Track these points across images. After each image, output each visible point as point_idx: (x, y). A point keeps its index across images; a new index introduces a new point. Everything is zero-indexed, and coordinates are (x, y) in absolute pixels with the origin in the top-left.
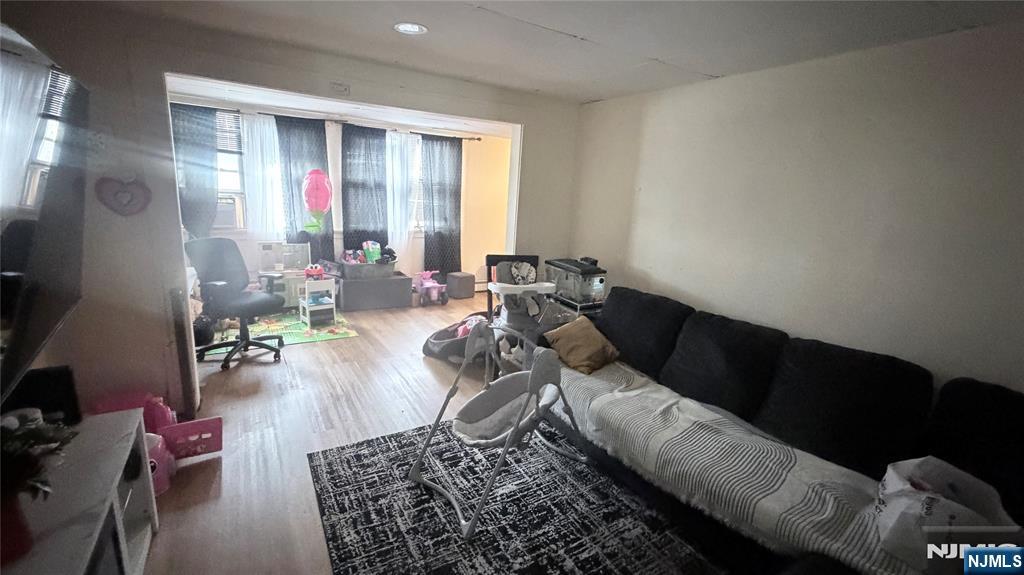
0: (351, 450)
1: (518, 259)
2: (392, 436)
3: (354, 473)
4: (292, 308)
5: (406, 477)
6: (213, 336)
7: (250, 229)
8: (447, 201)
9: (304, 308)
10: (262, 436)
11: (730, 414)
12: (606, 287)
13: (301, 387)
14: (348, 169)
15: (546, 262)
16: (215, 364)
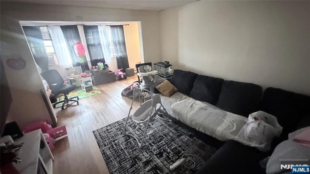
0: (105, 128)
1: (145, 64)
2: (116, 122)
3: (107, 135)
4: (79, 87)
5: (122, 133)
6: (57, 99)
7: (60, 64)
8: (122, 46)
9: (83, 87)
10: (78, 128)
11: (209, 104)
12: (172, 70)
13: (87, 111)
14: (88, 40)
15: (154, 64)
16: (59, 108)
